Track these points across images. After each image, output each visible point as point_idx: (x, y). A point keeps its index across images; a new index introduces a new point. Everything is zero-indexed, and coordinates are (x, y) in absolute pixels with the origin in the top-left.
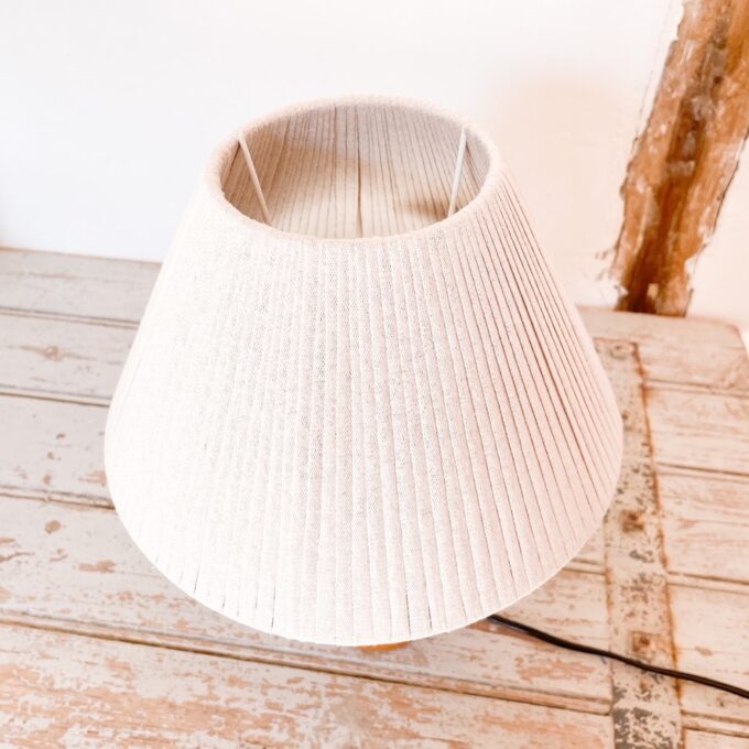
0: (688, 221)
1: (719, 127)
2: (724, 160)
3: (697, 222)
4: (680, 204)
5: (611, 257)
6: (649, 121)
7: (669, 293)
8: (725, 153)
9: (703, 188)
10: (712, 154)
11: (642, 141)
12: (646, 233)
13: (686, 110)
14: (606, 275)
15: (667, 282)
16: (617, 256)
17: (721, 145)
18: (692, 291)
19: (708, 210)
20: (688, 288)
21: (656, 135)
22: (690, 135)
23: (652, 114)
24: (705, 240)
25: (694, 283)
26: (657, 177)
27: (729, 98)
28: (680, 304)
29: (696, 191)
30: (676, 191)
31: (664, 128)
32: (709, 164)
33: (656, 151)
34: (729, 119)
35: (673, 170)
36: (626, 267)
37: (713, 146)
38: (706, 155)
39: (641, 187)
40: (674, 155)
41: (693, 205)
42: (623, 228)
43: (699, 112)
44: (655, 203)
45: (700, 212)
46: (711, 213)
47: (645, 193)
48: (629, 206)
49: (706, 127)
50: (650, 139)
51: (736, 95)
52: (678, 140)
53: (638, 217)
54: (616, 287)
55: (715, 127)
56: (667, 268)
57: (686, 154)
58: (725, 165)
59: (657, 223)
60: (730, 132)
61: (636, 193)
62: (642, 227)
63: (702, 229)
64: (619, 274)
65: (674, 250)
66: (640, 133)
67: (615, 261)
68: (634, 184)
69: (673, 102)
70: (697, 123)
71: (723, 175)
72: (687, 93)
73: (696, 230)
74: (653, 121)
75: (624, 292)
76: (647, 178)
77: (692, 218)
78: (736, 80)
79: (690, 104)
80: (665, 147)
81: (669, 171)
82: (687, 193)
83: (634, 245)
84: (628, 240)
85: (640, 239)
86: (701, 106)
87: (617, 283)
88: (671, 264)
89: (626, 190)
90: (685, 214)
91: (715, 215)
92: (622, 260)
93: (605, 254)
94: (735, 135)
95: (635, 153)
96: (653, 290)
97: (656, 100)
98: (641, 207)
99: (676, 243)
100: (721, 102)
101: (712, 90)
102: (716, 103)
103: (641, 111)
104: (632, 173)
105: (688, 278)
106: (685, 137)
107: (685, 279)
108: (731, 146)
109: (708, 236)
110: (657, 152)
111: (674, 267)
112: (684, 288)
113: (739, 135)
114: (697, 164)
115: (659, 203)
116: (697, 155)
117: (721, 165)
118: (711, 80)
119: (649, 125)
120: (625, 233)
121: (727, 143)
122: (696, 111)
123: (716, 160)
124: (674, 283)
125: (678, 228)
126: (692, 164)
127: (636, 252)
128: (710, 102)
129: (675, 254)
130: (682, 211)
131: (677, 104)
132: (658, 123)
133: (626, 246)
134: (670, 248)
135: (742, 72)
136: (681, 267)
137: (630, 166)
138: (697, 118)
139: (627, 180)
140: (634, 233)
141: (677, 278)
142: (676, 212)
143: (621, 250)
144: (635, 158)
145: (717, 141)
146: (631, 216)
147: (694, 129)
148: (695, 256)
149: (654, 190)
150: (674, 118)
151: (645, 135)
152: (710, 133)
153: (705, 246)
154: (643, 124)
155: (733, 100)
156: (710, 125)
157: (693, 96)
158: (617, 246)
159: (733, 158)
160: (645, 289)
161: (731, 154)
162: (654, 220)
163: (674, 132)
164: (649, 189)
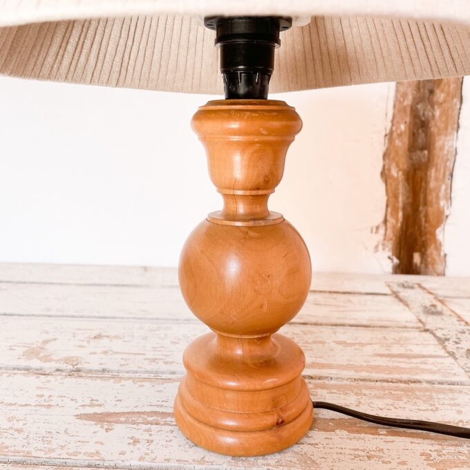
0: (432, 197)
1: (438, 124)
2: (446, 148)
3: (438, 197)
4: (423, 184)
5: (382, 231)
6: (392, 121)
7: (429, 259)
8: (446, 143)
9: (436, 170)
10: (438, 144)
11: (390, 136)
12: (404, 209)
13: (415, 114)
14: (380, 247)
15: (426, 250)
16: (386, 230)
17: (443, 137)
18: (445, 255)
19: (443, 187)
20: (442, 254)
21: (399, 132)
22: (420, 131)
23: (394, 117)
24: (447, 212)
25: (446, 249)
26: (404, 164)
27: (441, 104)
28: (439, 268)
29: (432, 173)
30: (419, 174)
31: (403, 127)
32: (437, 151)
33: (400, 144)
34: (444, 119)
35: (414, 158)
36: (394, 238)
37: (437, 138)
38: (434, 144)
39: (394, 172)
40: (413, 147)
41: (432, 184)
42: (387, 206)
43: (424, 115)
44: (406, 184)
45: (438, 189)
46: (446, 190)
47: (398, 177)
48: (389, 186)
49: (430, 125)
50: (395, 135)
51: (445, 101)
52: (413, 136)
53: (396, 197)
54: (389, 258)
55: (436, 124)
56: (424, 238)
57: (420, 145)
58: (448, 151)
59: (410, 200)
60: (446, 128)
61: (392, 177)
62: (401, 205)
63: (442, 203)
64: (390, 245)
65: (426, 222)
66: (388, 131)
67: (385, 234)
68: (389, 170)
69: (405, 108)
70: (423, 122)
71: (448, 160)
72: (413, 102)
73: (438, 203)
74: (395, 122)
75: (396, 261)
76: (398, 166)
77: (434, 194)
78: (442, 91)
79: (417, 108)
80: (406, 140)
81: (411, 159)
82: (426, 174)
83: (397, 220)
84: (392, 215)
85: (400, 214)
86: (424, 110)
87: (390, 254)
88: (426, 234)
89: (385, 175)
90: (428, 191)
91: (449, 191)
92: (390, 232)
93: (377, 228)
94: (449, 128)
95: (386, 145)
96: (417, 258)
97: (394, 106)
98: (397, 189)
99: (426, 216)
100: (436, 107)
101: (429, 98)
102: (433, 107)
103: (386, 114)
104: (387, 160)
105: (440, 244)
106: (418, 133)
107: (438, 247)
108: (449, 138)
109: (448, 208)
110: (402, 144)
111: (428, 236)
112: (439, 255)
113: (453, 129)
114: (429, 152)
115: (409, 184)
116: (428, 146)
117: (446, 152)
118: (427, 92)
119: (393, 125)
120: (389, 210)
121: (446, 135)
122: (421, 114)
123: (442, 148)
124: (431, 250)
125: (425, 204)
126: (426, 152)
127: (399, 225)
128: (429, 107)
129: (427, 225)
130: (426, 189)
131: (408, 110)
132: (398, 123)
133: (391, 221)
134: (423, 220)
135: (445, 86)
136: (434, 235)
137: (385, 156)
138: (423, 119)
139: (384, 166)
140: (395, 210)
141: (433, 246)
142: (422, 190)
143: (388, 224)
144: (387, 149)
145: (439, 135)
146: (392, 195)
147: (422, 126)
148: (442, 225)
149: (404, 174)
150: (408, 119)
151: (391, 132)
152: (434, 129)
153: (447, 217)
154: (389, 125)
155: (443, 105)
156: (432, 123)
157: (418, 103)
158: (385, 221)
159: (452, 146)
160: (411, 258)
161: (450, 144)
162: (408, 198)
163: (410, 130)
164: (400, 173)
